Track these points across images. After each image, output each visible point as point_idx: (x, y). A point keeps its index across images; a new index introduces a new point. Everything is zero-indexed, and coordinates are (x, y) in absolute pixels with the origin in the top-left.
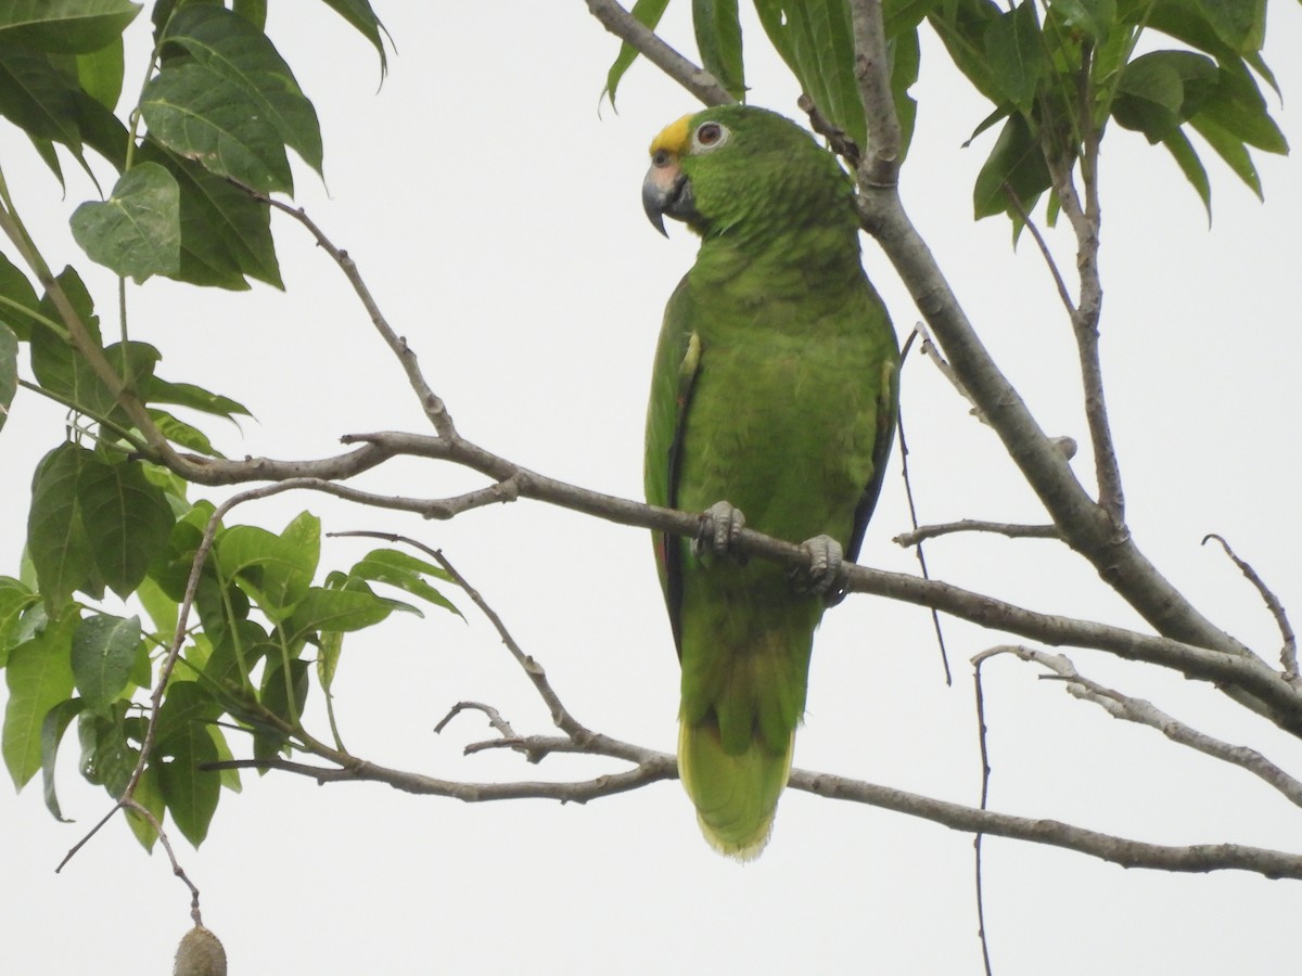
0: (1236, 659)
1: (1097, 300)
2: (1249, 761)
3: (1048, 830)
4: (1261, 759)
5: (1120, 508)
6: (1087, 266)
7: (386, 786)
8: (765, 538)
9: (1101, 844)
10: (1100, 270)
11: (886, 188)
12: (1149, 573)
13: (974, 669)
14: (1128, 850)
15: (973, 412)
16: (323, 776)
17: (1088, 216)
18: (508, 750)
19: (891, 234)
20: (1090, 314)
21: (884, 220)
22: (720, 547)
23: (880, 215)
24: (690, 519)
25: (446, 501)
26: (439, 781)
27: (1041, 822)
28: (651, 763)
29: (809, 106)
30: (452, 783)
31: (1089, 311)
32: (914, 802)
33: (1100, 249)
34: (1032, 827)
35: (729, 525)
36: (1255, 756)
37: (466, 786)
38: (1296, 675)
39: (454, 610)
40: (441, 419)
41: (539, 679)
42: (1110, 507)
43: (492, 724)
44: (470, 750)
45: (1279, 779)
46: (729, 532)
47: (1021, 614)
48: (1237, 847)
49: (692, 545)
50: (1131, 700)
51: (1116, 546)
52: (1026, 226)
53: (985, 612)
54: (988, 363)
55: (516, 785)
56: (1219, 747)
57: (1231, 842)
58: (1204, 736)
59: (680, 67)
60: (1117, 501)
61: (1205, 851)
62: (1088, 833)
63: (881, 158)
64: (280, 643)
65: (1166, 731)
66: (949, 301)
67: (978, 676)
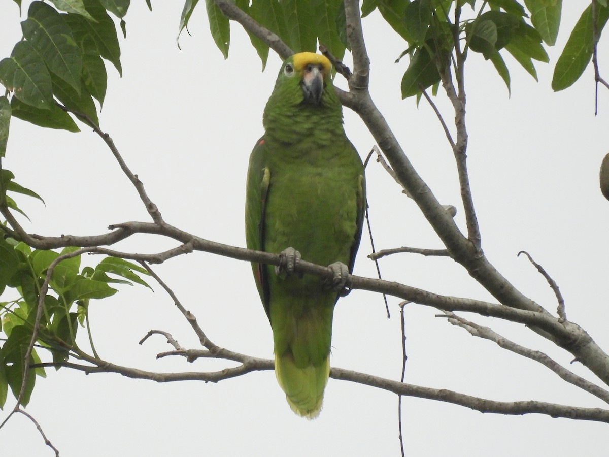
0: (537, 314)
1: (466, 140)
2: (542, 358)
3: (444, 394)
4: (546, 357)
5: (479, 241)
6: (460, 124)
7: (119, 375)
8: (311, 264)
9: (470, 401)
10: (466, 125)
11: (363, 89)
12: (493, 272)
13: (401, 309)
14: (484, 404)
15: (404, 192)
16: (88, 370)
17: (460, 99)
18: (179, 356)
19: (365, 112)
20: (462, 147)
21: (362, 104)
22: (290, 270)
23: (361, 102)
24: (275, 257)
25: (159, 255)
26: (145, 372)
27: (441, 391)
28: (249, 363)
29: (325, 50)
30: (152, 373)
31: (462, 145)
32: (378, 381)
33: (466, 115)
34: (436, 393)
35: (294, 258)
36: (544, 356)
37: (159, 375)
38: (565, 320)
39: (147, 285)
40: (155, 214)
41: (193, 322)
42: (474, 241)
43: (168, 342)
44: (159, 356)
45: (555, 367)
46: (295, 263)
47: (434, 297)
48: (537, 402)
49: (277, 269)
50: (481, 327)
51: (478, 259)
52: (423, 95)
53: (417, 296)
54: (414, 173)
55: (182, 374)
56: (526, 351)
57: (534, 400)
58: (518, 345)
59: (261, 32)
60: (477, 238)
61: (522, 405)
62: (464, 396)
63: (361, 75)
64: (64, 306)
65: (499, 343)
66: (394, 143)
67: (402, 312)
